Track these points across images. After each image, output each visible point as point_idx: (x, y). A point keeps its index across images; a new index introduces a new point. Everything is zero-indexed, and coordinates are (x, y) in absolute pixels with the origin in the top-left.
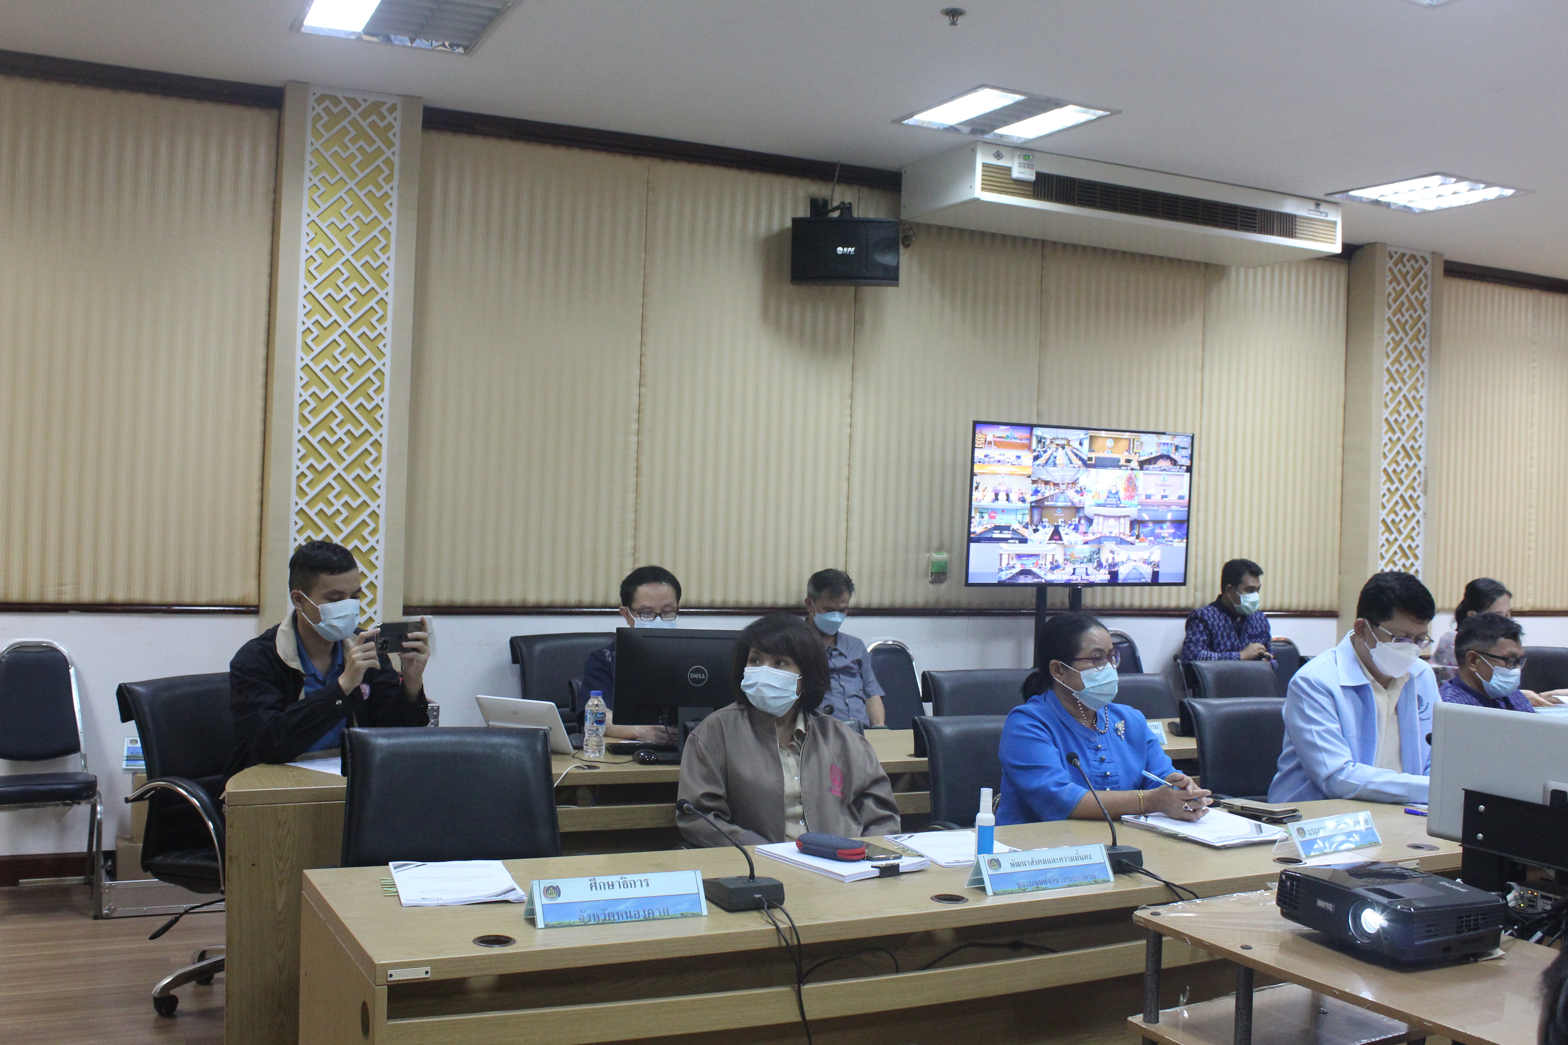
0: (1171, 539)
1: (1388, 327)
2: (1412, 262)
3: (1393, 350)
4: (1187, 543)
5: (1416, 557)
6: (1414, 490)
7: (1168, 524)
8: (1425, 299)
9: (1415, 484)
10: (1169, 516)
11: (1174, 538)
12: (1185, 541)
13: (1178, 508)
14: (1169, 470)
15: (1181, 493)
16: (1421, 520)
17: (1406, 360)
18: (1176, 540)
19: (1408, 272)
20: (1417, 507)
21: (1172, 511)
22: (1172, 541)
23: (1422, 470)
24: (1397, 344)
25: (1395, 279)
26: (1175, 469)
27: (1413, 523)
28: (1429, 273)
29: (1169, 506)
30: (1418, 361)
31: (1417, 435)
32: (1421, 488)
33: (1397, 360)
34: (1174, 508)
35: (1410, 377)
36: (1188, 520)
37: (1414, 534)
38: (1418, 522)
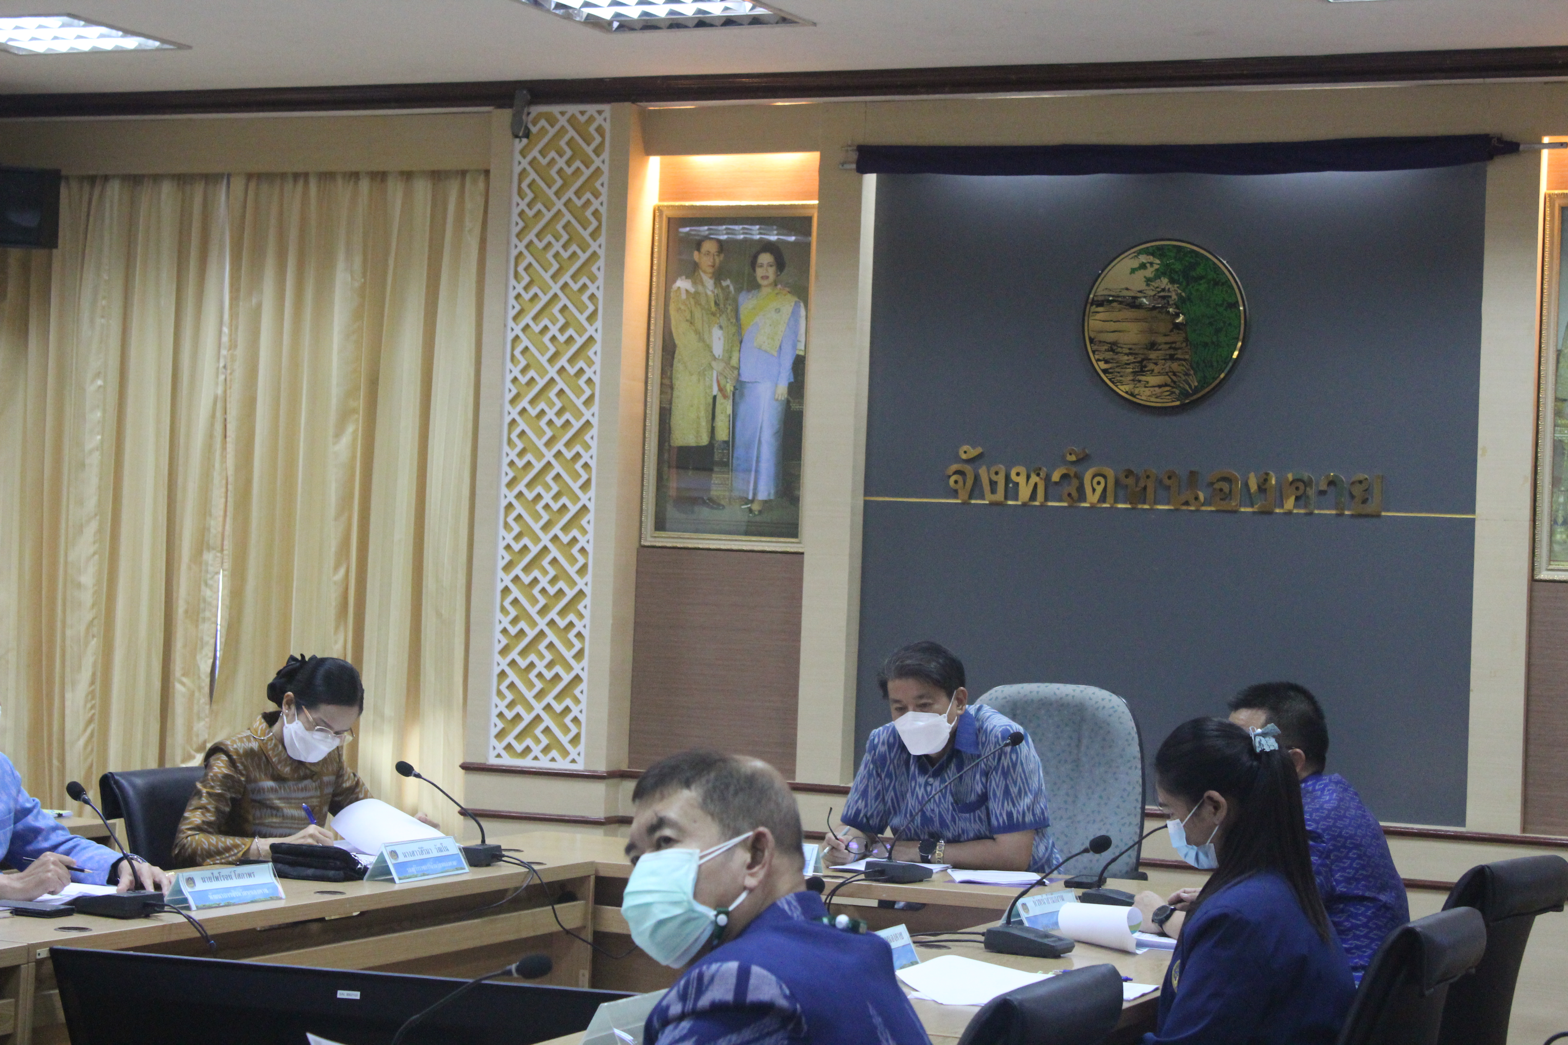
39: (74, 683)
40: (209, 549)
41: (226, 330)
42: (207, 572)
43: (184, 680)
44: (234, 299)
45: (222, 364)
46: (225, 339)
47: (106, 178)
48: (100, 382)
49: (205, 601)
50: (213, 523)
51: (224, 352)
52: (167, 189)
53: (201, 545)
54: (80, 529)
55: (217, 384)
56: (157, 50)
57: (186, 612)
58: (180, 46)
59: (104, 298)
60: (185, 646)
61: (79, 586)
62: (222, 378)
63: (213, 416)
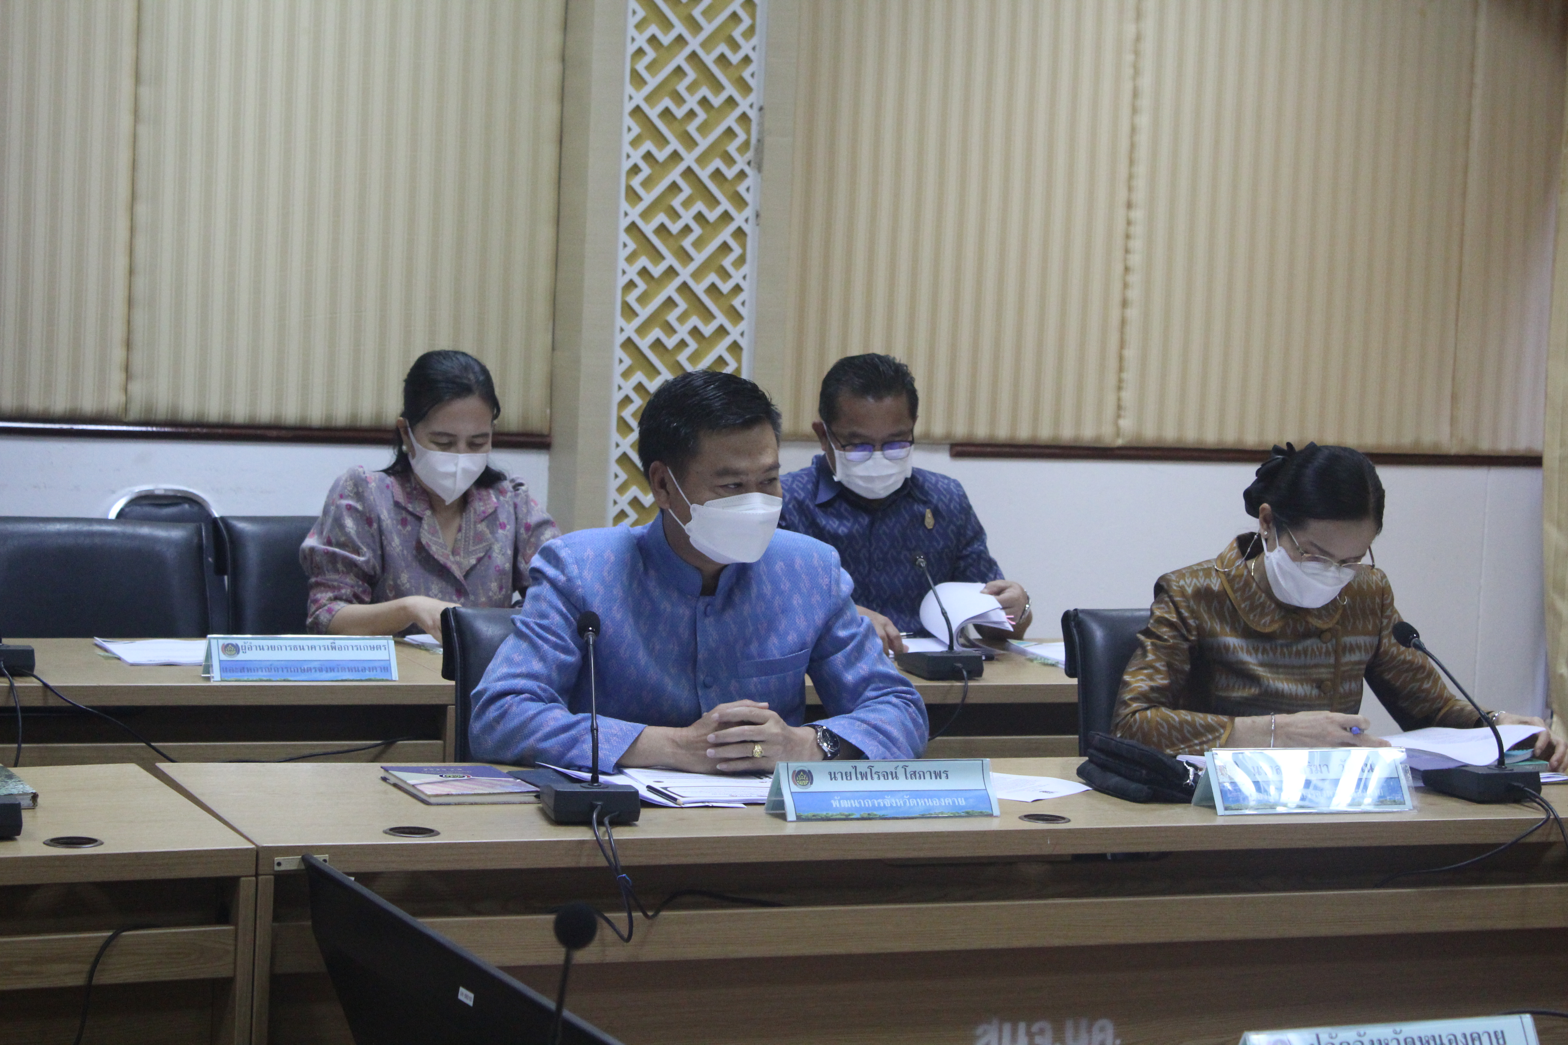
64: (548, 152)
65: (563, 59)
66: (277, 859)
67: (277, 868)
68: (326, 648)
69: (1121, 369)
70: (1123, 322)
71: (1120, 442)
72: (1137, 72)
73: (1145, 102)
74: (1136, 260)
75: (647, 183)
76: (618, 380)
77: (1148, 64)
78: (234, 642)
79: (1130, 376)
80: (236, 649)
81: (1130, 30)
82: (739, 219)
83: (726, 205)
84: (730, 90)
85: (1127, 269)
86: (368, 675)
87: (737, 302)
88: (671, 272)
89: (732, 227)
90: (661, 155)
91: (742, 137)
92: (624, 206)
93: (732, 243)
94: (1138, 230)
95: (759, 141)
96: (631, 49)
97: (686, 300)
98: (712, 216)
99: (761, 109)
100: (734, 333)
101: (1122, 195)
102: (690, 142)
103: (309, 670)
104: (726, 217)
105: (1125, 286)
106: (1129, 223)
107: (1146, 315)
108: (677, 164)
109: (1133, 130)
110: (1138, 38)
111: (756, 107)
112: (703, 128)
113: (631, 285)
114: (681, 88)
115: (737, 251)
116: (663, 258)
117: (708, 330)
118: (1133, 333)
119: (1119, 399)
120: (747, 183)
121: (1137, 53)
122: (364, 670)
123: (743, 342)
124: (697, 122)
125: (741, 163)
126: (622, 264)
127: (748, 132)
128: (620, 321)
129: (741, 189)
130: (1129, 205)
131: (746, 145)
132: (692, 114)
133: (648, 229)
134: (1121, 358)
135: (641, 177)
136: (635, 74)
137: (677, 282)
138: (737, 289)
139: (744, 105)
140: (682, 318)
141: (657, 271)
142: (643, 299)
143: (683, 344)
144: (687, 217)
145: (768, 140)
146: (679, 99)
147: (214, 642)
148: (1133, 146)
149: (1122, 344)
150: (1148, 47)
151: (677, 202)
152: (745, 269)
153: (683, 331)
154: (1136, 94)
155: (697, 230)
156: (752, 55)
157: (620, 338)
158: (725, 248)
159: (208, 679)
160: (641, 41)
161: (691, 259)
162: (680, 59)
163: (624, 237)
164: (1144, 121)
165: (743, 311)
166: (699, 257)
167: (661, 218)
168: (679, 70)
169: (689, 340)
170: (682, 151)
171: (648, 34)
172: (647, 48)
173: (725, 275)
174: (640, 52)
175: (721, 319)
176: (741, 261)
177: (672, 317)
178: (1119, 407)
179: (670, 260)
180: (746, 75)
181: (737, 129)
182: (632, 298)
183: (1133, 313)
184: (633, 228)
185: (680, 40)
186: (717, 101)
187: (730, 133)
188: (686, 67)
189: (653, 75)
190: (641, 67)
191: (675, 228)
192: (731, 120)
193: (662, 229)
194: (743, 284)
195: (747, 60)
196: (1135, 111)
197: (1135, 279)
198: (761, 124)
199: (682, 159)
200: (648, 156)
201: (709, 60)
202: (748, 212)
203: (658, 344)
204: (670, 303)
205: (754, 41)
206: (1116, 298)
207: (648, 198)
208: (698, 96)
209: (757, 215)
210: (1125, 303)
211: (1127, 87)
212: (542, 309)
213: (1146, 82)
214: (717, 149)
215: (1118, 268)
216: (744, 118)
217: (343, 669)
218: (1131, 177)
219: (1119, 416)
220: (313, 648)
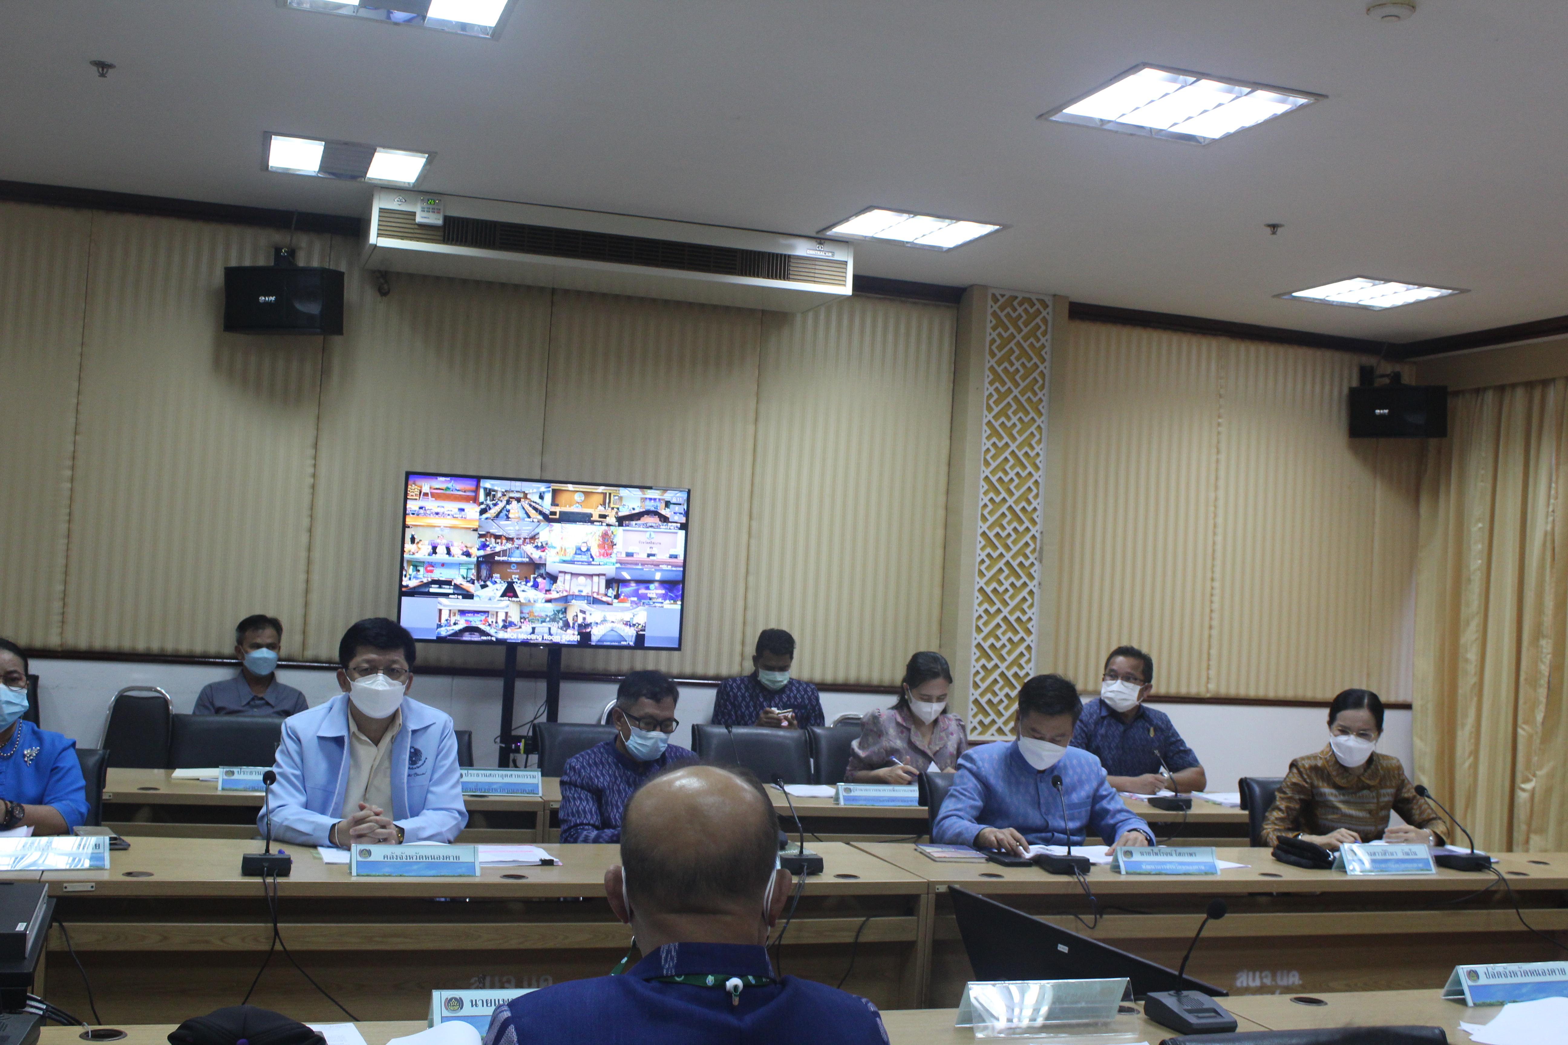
0: (660, 600)
1: (988, 376)
2: (1026, 305)
3: (997, 402)
4: (682, 605)
5: (1029, 632)
6: (1026, 557)
7: (657, 584)
8: (1043, 346)
9: (1028, 551)
10: (658, 576)
11: (665, 600)
12: (679, 603)
13: (669, 568)
14: (658, 527)
15: (673, 552)
16: (1035, 590)
17: (1015, 413)
18: (668, 601)
19: (1020, 316)
20: (1031, 577)
21: (662, 570)
22: (662, 603)
23: (1038, 535)
24: (1002, 396)
25: (1000, 323)
26: (664, 527)
27: (1025, 593)
28: (1049, 318)
29: (658, 565)
30: (1032, 414)
31: (1031, 497)
32: (1036, 555)
33: (1003, 413)
34: (664, 567)
35: (1020, 432)
36: (683, 581)
37: (1025, 606)
38: (1031, 592)
39: (1463, 725)
40: (1543, 637)
41: (1553, 485)
42: (1542, 652)
43: (1524, 726)
44: (1558, 464)
45: (1551, 509)
46: (1553, 492)
47: (1485, 389)
48: (1480, 525)
49: (1540, 673)
50: (1545, 619)
51: (1552, 501)
52: (1520, 392)
53: (1538, 634)
54: (1468, 624)
55: (1547, 523)
56: (1451, 295)
57: (1526, 679)
58: (1463, 291)
59: (1483, 469)
60: (1525, 703)
61: (1467, 661)
62: (1551, 519)
63: (1544, 545)
64: (939, 552)
65: (947, 509)
66: (937, 887)
67: (937, 891)
68: (890, 791)
69: (1209, 659)
70: (1210, 636)
71: (1208, 695)
72: (1215, 515)
73: (1220, 530)
74: (1216, 606)
75: (988, 568)
76: (973, 663)
77: (1221, 512)
78: (849, 787)
79: (1213, 663)
80: (850, 790)
81: (1212, 495)
82: (1031, 585)
83: (1025, 579)
84: (1027, 524)
85: (1211, 611)
86: (910, 803)
87: (1029, 626)
88: (999, 611)
89: (1028, 589)
90: (995, 555)
91: (1032, 546)
92: (977, 579)
93: (1028, 597)
94: (1217, 592)
95: (1040, 548)
96: (981, 504)
97: (1006, 625)
98: (1018, 584)
99: (1042, 533)
100: (1028, 640)
101: (1209, 575)
102: (1008, 548)
103: (884, 801)
104: (1025, 584)
105: (1211, 619)
106: (1212, 588)
107: (1221, 633)
108: (1002, 559)
109: (1214, 543)
110: (1216, 499)
111: (1039, 532)
112: (1015, 542)
113: (980, 617)
114: (1004, 522)
115: (1030, 601)
116: (995, 604)
117: (1016, 639)
118: (1215, 642)
119: (1208, 674)
120: (1035, 568)
121: (1215, 507)
122: (908, 801)
123: (1032, 645)
124: (1012, 539)
125: (1032, 559)
126: (976, 607)
127: (1035, 543)
128: (975, 634)
129: (1032, 571)
130: (1213, 580)
131: (1034, 550)
132: (1009, 535)
133: (988, 590)
134: (1209, 654)
135: (985, 565)
136: (983, 516)
137: (1002, 616)
138: (1030, 619)
139: (1033, 531)
140: (1004, 633)
141: (992, 610)
142: (986, 624)
143: (1004, 646)
144: (1007, 584)
145: (1045, 548)
146: (1003, 528)
147: (840, 787)
148: (1214, 551)
149: (1210, 647)
150: (1221, 503)
151: (1002, 577)
152: (1034, 610)
153: (1004, 640)
154: (1215, 526)
155: (1011, 591)
156: (1038, 507)
157: (975, 643)
158: (1024, 599)
159: (838, 804)
160: (986, 500)
161: (1008, 604)
162: (1004, 509)
163: (977, 594)
164: (1219, 538)
165: (1033, 630)
166: (1012, 604)
167: (994, 585)
168: (1003, 514)
169: (1007, 644)
170: (1004, 553)
171: (989, 497)
172: (989, 504)
173: (1024, 612)
174: (985, 505)
175: (1022, 634)
176: (1032, 605)
177: (999, 632)
178: (1208, 678)
179: (998, 605)
180: (1035, 516)
181: (1030, 542)
182: (980, 623)
183: (1215, 632)
184: (981, 590)
185: (1004, 500)
186: (1021, 529)
187: (1027, 544)
188: (1007, 513)
189: (991, 516)
190: (986, 513)
191: (1001, 589)
192: (1027, 538)
193: (995, 590)
194: (1033, 617)
195: (1035, 509)
196: (1215, 534)
197: (1216, 615)
198: (1042, 540)
199: (1004, 556)
200: (989, 555)
201: (1017, 509)
202: (1035, 582)
203: (992, 646)
204: (998, 626)
205: (1039, 500)
206: (1206, 625)
207: (989, 575)
208: (1012, 526)
209: (1040, 584)
210: (1211, 627)
211: (1211, 523)
212: (935, 628)
213: (1220, 520)
214: (1021, 552)
215: (1207, 610)
216: (1034, 537)
217: (899, 801)
218: (1213, 566)
219: (1208, 682)
220: (885, 790)
